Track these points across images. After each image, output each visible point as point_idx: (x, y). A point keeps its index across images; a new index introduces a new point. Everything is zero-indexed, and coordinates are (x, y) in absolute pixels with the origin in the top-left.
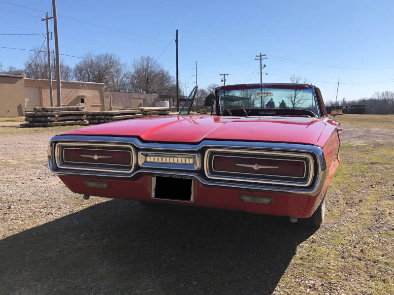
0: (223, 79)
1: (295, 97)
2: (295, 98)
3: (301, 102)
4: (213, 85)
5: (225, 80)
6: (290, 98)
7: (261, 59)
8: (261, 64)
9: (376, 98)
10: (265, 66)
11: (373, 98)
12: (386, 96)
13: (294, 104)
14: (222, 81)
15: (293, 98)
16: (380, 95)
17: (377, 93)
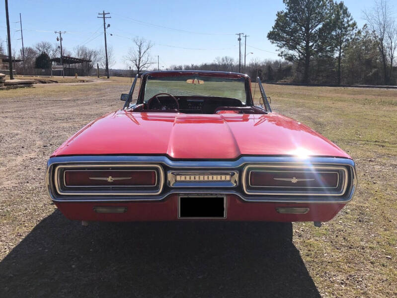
0: (59, 38)
1: (140, 60)
2: (139, 62)
3: (146, 66)
4: (42, 42)
5: (61, 39)
6: (135, 62)
7: (104, 18)
8: (105, 23)
9: (217, 63)
10: (109, 26)
11: (214, 63)
12: (225, 61)
13: (138, 68)
14: (58, 40)
15: (138, 61)
16: (221, 60)
17: (218, 59)
